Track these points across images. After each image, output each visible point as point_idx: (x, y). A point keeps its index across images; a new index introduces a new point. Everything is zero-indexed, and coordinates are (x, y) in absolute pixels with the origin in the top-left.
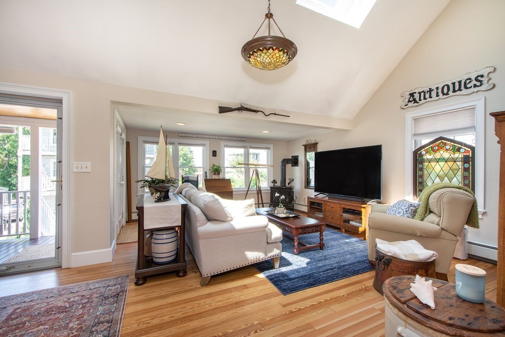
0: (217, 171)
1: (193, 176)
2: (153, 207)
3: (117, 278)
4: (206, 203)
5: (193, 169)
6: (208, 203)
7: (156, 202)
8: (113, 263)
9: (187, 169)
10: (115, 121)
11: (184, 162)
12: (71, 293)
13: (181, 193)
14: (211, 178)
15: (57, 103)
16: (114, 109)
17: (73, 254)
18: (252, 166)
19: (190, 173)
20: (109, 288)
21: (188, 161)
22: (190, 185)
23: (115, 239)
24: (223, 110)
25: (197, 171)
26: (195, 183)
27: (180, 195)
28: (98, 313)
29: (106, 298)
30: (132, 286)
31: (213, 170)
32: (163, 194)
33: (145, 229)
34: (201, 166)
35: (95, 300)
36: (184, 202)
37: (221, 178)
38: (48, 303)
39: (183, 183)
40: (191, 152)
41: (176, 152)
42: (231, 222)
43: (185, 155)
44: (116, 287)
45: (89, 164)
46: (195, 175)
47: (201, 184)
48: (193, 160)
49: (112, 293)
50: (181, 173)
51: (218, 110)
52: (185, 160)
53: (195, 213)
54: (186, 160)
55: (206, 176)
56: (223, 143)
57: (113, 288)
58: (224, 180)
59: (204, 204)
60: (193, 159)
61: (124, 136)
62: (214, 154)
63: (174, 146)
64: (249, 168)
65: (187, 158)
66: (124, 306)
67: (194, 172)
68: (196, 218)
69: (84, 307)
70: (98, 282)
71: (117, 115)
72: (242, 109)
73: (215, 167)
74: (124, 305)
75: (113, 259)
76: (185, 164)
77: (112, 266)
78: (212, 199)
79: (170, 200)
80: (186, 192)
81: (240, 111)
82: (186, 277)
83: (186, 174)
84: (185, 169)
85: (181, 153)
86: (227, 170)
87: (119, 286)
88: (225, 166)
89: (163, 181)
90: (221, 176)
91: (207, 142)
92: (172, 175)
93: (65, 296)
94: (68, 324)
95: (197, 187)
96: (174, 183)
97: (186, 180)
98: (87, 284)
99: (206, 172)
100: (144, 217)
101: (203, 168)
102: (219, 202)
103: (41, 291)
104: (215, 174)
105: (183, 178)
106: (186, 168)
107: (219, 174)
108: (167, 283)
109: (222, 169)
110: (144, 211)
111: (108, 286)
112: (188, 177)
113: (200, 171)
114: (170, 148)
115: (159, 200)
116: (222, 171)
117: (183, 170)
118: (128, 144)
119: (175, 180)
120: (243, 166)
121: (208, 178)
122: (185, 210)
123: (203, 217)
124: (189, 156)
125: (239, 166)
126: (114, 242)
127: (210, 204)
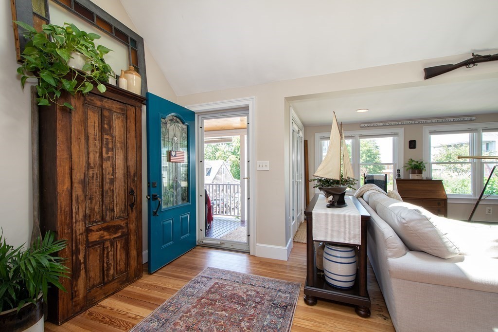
0: (417, 168)
1: (379, 175)
2: (323, 215)
3: (289, 284)
4: (404, 221)
5: (379, 166)
6: (407, 222)
7: (328, 207)
8: (288, 264)
9: (372, 167)
10: (291, 118)
11: (368, 159)
12: (251, 284)
13: (362, 197)
14: (407, 178)
15: (244, 110)
16: (290, 107)
17: (258, 244)
18: (487, 160)
19: (375, 171)
20: (280, 293)
21: (372, 157)
22: (375, 186)
23: (292, 237)
24: (431, 73)
25: (384, 169)
26: (383, 184)
27: (360, 199)
28: (265, 323)
29: (275, 306)
30: (301, 303)
31: (410, 167)
32: (337, 198)
33: (313, 239)
34: (391, 162)
35: (266, 303)
36: (366, 214)
37: (425, 178)
38: (234, 287)
39: (365, 183)
40: (377, 147)
41: (356, 148)
42: (459, 264)
43: (369, 151)
44: (287, 295)
45: (267, 162)
46: (381, 173)
47: (391, 186)
48: (379, 156)
49: (282, 301)
50: (364, 171)
51: (423, 74)
52: (368, 156)
53: (383, 234)
54: (370, 157)
55: (399, 175)
56: (426, 129)
57: (283, 295)
58: (430, 181)
59: (400, 222)
60: (378, 154)
61: (301, 134)
62: (412, 144)
63: (354, 140)
64: (482, 164)
65: (371, 155)
66: (289, 328)
67: (380, 170)
68: (385, 241)
69: (255, 307)
70: (272, 281)
71: (292, 112)
72: (476, 60)
73: (414, 163)
74: (290, 325)
75: (288, 258)
76: (369, 161)
77: (286, 266)
78: (416, 217)
79: (347, 206)
80: (369, 196)
81: (471, 65)
82: (369, 319)
83: (370, 172)
84: (369, 167)
85: (363, 149)
86: (434, 166)
87: (289, 295)
88: (432, 161)
89: (337, 182)
90: (424, 176)
91: (401, 131)
92: (349, 174)
93: (246, 286)
94: (241, 321)
95: (385, 190)
96: (352, 184)
97: (369, 180)
98: (264, 280)
99: (398, 170)
100: (313, 225)
101: (394, 164)
102: (431, 223)
103: (233, 272)
104: (413, 173)
105: (365, 178)
106: (370, 165)
107: (420, 172)
108: (342, 317)
109: (426, 165)
110: (313, 218)
111: (279, 291)
112: (373, 176)
113: (388, 168)
114: (349, 142)
115: (331, 205)
116: (427, 168)
117: (367, 168)
118: (306, 142)
119: (354, 180)
120: (468, 160)
121: (402, 177)
122: (367, 224)
123: (399, 243)
124: (374, 151)
125: (461, 160)
126: (291, 240)
127: (412, 224)
